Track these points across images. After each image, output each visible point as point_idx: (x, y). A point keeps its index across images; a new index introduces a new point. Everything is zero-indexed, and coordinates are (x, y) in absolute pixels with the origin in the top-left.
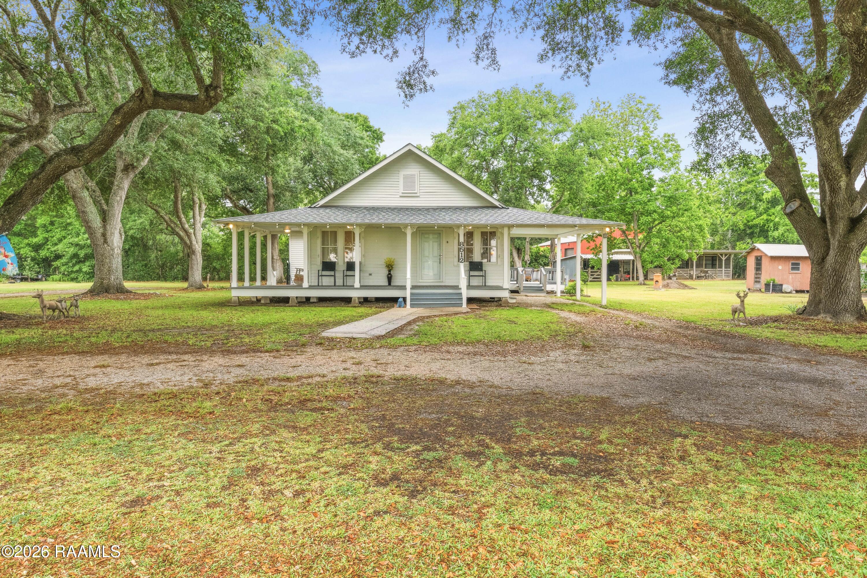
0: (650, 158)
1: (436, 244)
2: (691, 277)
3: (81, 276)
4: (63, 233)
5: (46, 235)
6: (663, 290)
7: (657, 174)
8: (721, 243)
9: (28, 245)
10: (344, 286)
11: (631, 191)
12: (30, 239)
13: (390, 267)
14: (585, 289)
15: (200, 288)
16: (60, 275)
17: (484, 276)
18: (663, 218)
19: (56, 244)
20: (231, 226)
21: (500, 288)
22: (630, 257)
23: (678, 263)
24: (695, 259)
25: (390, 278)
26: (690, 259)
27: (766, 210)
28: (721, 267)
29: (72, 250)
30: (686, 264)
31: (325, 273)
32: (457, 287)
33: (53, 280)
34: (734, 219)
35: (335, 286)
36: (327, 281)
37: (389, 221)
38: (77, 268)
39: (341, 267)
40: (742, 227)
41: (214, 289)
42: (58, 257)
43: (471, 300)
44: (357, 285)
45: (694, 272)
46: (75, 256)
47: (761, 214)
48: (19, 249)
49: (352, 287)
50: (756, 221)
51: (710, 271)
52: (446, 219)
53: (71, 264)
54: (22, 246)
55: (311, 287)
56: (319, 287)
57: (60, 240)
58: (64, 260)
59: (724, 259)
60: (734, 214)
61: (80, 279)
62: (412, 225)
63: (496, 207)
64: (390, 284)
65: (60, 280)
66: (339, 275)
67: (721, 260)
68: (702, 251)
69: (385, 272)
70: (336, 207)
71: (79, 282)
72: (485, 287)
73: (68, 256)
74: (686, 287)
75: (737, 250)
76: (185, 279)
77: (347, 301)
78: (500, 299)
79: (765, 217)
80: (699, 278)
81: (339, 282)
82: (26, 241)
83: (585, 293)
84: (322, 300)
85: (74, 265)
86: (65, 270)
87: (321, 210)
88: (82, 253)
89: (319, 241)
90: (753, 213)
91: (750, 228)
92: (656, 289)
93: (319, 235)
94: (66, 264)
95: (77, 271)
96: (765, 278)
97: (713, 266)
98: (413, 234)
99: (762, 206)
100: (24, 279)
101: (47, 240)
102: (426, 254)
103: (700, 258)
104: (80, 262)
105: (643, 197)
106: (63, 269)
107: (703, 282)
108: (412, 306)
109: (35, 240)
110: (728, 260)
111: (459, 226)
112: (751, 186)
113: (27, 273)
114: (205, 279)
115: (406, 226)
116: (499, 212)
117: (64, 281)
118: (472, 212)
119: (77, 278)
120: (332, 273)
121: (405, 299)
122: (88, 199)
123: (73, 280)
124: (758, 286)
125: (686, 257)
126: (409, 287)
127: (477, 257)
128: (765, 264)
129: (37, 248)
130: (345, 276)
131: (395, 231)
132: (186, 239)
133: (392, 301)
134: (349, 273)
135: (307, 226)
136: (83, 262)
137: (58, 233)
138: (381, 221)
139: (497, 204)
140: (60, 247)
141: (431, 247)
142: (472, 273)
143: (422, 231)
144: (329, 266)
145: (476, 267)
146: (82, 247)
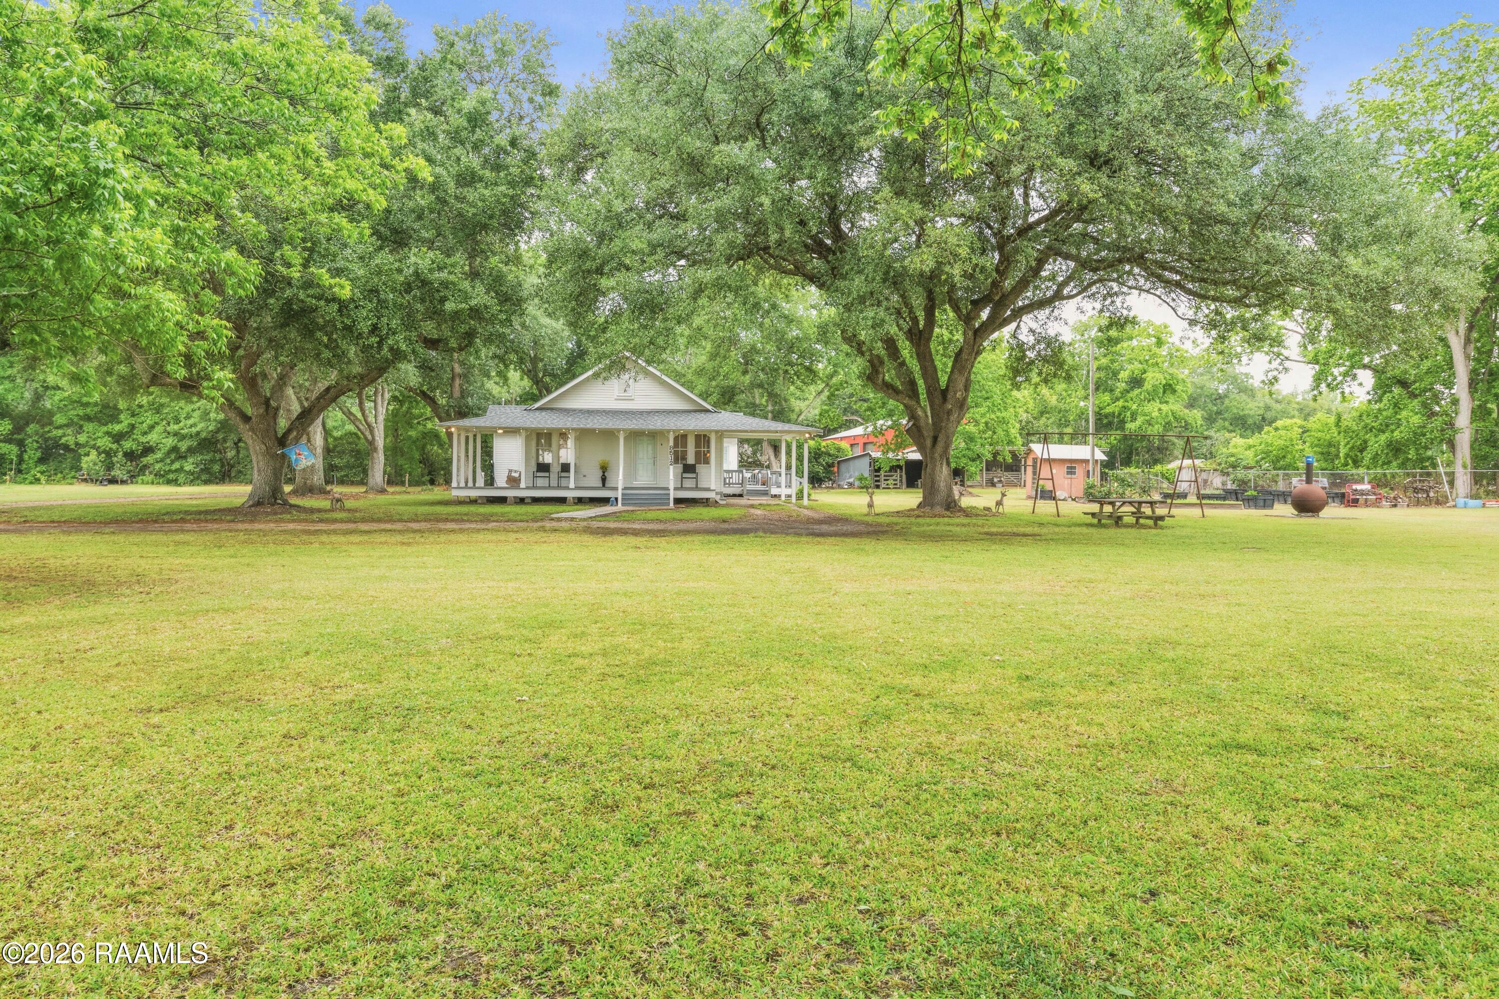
1: (650, 448)
3: (182, 478)
4: (156, 418)
5: (132, 421)
9: (108, 433)
10: (559, 487)
12: (110, 426)
13: (604, 469)
14: (812, 492)
16: (152, 476)
17: (696, 478)
19: (145, 433)
20: (453, 430)
21: (708, 489)
25: (604, 480)
29: (170, 442)
31: (539, 474)
32: (667, 489)
33: (143, 483)
35: (549, 487)
36: (540, 482)
37: (603, 426)
38: (177, 465)
39: (555, 469)
42: (148, 450)
43: (678, 501)
44: (572, 485)
46: (175, 449)
48: (94, 439)
49: (567, 488)
52: (656, 424)
53: (168, 461)
54: (100, 434)
55: (527, 488)
56: (534, 487)
57: (152, 427)
58: (159, 455)
61: (181, 481)
62: (624, 430)
63: (707, 411)
64: (604, 485)
65: (153, 483)
66: (554, 476)
69: (600, 474)
70: (552, 409)
71: (179, 485)
72: (697, 488)
73: (165, 450)
76: (362, 483)
77: (562, 501)
78: (707, 499)
81: (554, 483)
82: (105, 429)
83: (813, 497)
84: (536, 500)
85: (173, 462)
86: (160, 469)
87: (537, 413)
88: (184, 446)
89: (534, 443)
93: (534, 436)
94: (162, 460)
95: (176, 471)
98: (625, 438)
100: (113, 481)
101: (133, 427)
102: (641, 455)
104: (182, 457)
106: (157, 466)
108: (623, 504)
109: (117, 428)
111: (668, 431)
113: (117, 473)
115: (619, 430)
116: (710, 416)
117: (158, 483)
118: (684, 416)
119: (176, 480)
120: (547, 474)
121: (616, 499)
123: (169, 482)
126: (620, 487)
127: (691, 460)
129: (118, 438)
130: (560, 477)
131: (609, 435)
132: (367, 433)
133: (605, 501)
134: (563, 474)
135: (526, 429)
136: (185, 458)
137: (149, 418)
138: (596, 426)
139: (710, 407)
140: (153, 438)
141: (645, 451)
142: (685, 475)
143: (635, 436)
144: (543, 468)
145: (689, 469)
146: (183, 438)
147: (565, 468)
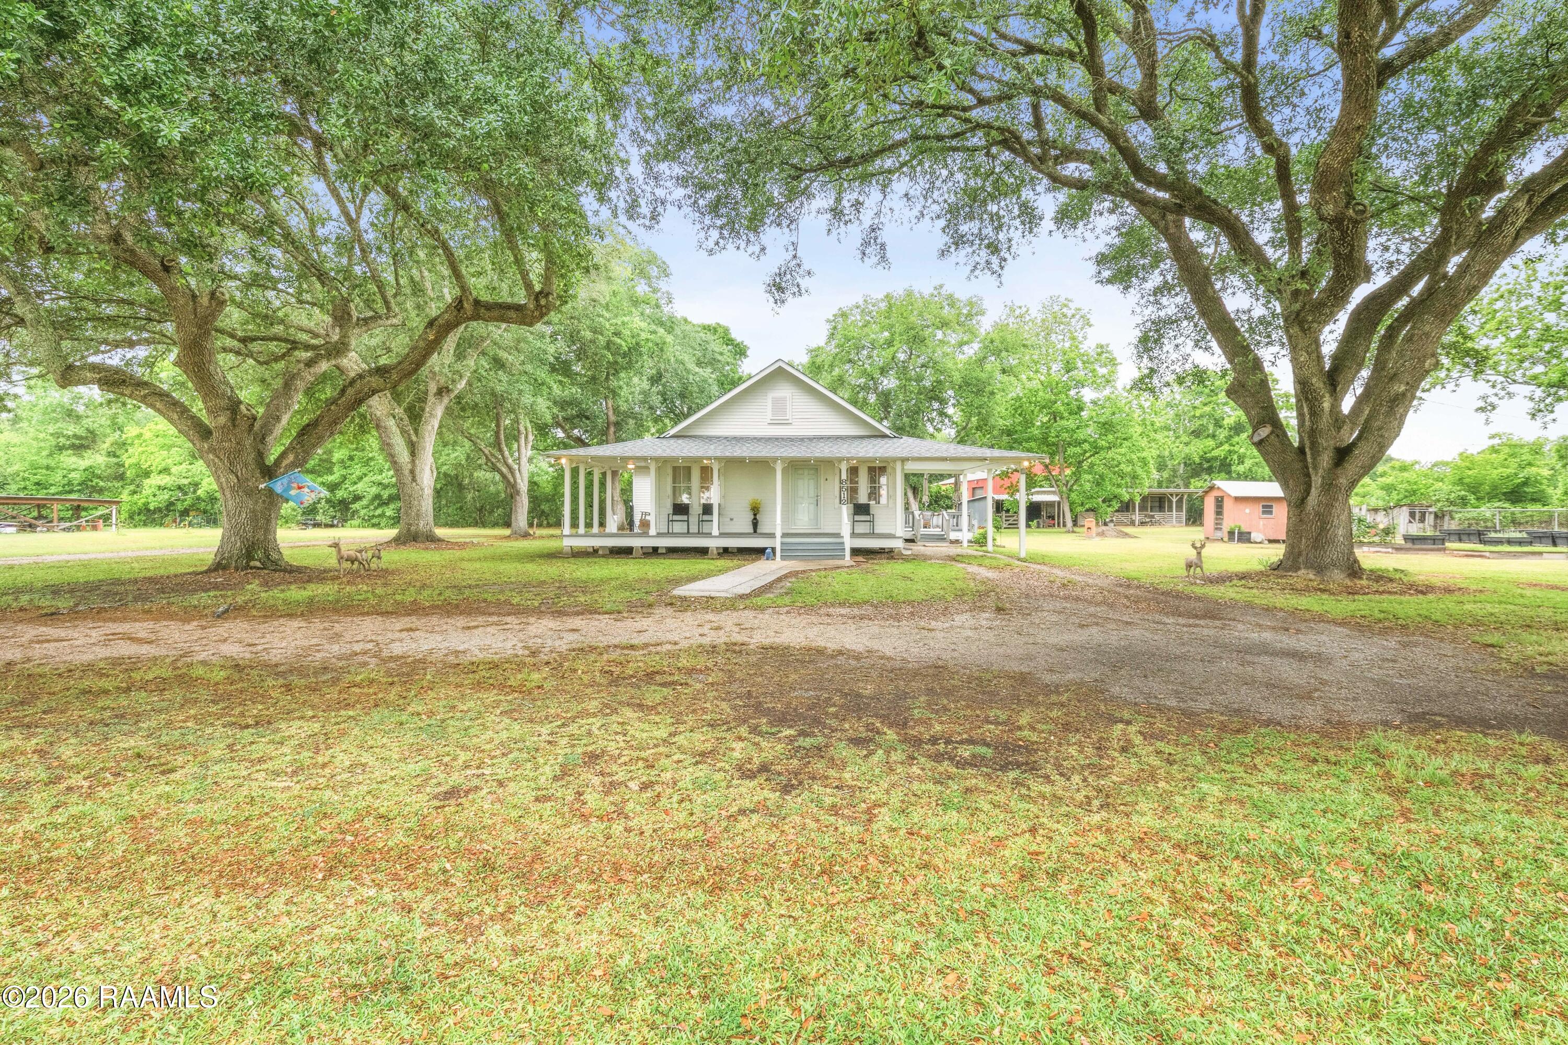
0: (1079, 374)
1: (812, 483)
2: (1132, 523)
3: (384, 522)
4: (364, 470)
5: (344, 472)
6: (1098, 539)
7: (1088, 394)
8: (1170, 481)
9: (323, 484)
10: (700, 534)
11: (1055, 416)
12: (325, 477)
13: (755, 510)
14: (998, 537)
15: (526, 535)
16: (360, 521)
17: (872, 522)
18: (1096, 450)
19: (355, 483)
20: (563, 461)
21: (891, 536)
22: (1055, 498)
23: (1116, 505)
24: (1138, 500)
25: (755, 524)
26: (1131, 501)
27: (1229, 438)
28: (1170, 509)
29: (374, 490)
30: (1126, 507)
31: (676, 517)
32: (838, 535)
33: (351, 526)
34: (1187, 450)
35: (688, 534)
36: (679, 527)
37: (755, 454)
38: (379, 512)
39: (696, 510)
40: (1197, 460)
41: (542, 537)
42: (357, 498)
43: (856, 552)
44: (715, 532)
45: (1137, 517)
46: (378, 497)
47: (1221, 444)
49: (709, 535)
50: (1215, 453)
51: (1158, 515)
52: (825, 451)
53: (372, 507)
55: (659, 535)
56: (669, 534)
57: (360, 478)
58: (365, 502)
59: (1174, 500)
60: (1187, 444)
61: (383, 524)
62: (782, 458)
63: (885, 436)
64: (756, 531)
65: (359, 527)
66: (694, 520)
67: (1170, 502)
68: (1146, 491)
69: (750, 516)
70: (691, 437)
72: (872, 535)
73: (369, 497)
74: (1126, 535)
75: (1192, 489)
76: (508, 525)
77: (702, 552)
78: (891, 550)
79: (1226, 447)
80: (1142, 524)
81: (694, 529)
82: (320, 480)
83: (998, 542)
84: (673, 552)
85: (376, 508)
86: (365, 515)
87: (672, 441)
88: (385, 494)
89: (669, 479)
90: (1211, 443)
91: (1208, 461)
92: (1090, 537)
93: (670, 471)
94: (367, 507)
95: (379, 516)
96: (1227, 525)
97: (1161, 508)
98: (784, 470)
99: (1222, 434)
101: (344, 478)
102: (801, 493)
103: (1144, 499)
104: (382, 504)
105: (1071, 423)
107: (1147, 529)
108: (783, 558)
109: (330, 478)
110: (1180, 501)
111: (840, 460)
112: (1207, 409)
113: (320, 518)
114: (531, 525)
115: (775, 459)
116: (890, 442)
117: (364, 527)
118: (857, 442)
119: (379, 524)
120: (685, 518)
121: (774, 549)
122: (394, 429)
123: (374, 526)
124: (1219, 534)
125: (1126, 497)
126: (778, 534)
127: (863, 498)
128: (1228, 505)
129: (333, 487)
130: (701, 521)
131: (762, 466)
132: (510, 476)
133: (759, 552)
134: (706, 517)
135: (656, 459)
136: (387, 504)
137: (357, 470)
138: (746, 454)
139: (888, 432)
140: (360, 486)
141: (805, 486)
142: (857, 518)
143: (796, 467)
144: (681, 509)
145: (861, 510)
146: (385, 487)
147: (707, 509)
